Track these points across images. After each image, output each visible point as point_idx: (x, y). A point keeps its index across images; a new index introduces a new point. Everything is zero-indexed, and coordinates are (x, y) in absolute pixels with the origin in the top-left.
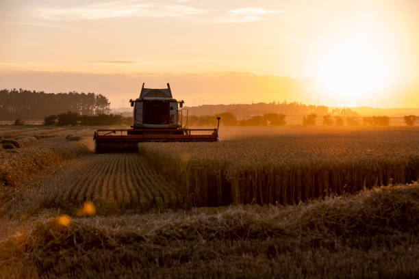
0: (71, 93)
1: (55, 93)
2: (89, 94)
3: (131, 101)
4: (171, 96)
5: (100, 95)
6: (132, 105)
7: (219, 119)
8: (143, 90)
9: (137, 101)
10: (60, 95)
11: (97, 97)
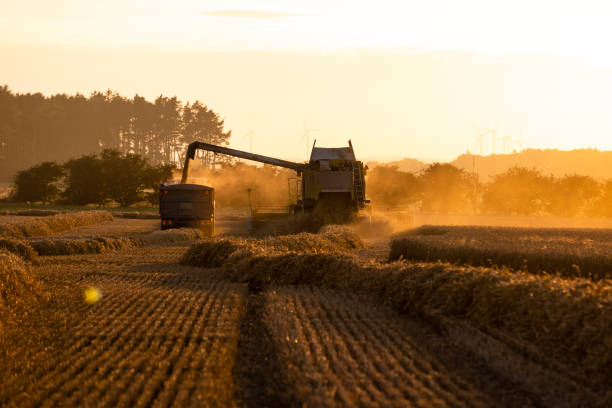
0: (98, 97)
1: (47, 95)
2: (160, 100)
5: (196, 106)
10: (60, 99)
11: (187, 110)
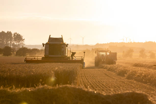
3: (43, 44)
4: (63, 42)
6: (43, 46)
7: (84, 52)
8: (50, 38)
9: (47, 44)
